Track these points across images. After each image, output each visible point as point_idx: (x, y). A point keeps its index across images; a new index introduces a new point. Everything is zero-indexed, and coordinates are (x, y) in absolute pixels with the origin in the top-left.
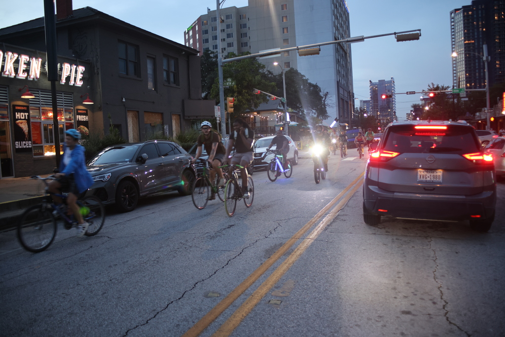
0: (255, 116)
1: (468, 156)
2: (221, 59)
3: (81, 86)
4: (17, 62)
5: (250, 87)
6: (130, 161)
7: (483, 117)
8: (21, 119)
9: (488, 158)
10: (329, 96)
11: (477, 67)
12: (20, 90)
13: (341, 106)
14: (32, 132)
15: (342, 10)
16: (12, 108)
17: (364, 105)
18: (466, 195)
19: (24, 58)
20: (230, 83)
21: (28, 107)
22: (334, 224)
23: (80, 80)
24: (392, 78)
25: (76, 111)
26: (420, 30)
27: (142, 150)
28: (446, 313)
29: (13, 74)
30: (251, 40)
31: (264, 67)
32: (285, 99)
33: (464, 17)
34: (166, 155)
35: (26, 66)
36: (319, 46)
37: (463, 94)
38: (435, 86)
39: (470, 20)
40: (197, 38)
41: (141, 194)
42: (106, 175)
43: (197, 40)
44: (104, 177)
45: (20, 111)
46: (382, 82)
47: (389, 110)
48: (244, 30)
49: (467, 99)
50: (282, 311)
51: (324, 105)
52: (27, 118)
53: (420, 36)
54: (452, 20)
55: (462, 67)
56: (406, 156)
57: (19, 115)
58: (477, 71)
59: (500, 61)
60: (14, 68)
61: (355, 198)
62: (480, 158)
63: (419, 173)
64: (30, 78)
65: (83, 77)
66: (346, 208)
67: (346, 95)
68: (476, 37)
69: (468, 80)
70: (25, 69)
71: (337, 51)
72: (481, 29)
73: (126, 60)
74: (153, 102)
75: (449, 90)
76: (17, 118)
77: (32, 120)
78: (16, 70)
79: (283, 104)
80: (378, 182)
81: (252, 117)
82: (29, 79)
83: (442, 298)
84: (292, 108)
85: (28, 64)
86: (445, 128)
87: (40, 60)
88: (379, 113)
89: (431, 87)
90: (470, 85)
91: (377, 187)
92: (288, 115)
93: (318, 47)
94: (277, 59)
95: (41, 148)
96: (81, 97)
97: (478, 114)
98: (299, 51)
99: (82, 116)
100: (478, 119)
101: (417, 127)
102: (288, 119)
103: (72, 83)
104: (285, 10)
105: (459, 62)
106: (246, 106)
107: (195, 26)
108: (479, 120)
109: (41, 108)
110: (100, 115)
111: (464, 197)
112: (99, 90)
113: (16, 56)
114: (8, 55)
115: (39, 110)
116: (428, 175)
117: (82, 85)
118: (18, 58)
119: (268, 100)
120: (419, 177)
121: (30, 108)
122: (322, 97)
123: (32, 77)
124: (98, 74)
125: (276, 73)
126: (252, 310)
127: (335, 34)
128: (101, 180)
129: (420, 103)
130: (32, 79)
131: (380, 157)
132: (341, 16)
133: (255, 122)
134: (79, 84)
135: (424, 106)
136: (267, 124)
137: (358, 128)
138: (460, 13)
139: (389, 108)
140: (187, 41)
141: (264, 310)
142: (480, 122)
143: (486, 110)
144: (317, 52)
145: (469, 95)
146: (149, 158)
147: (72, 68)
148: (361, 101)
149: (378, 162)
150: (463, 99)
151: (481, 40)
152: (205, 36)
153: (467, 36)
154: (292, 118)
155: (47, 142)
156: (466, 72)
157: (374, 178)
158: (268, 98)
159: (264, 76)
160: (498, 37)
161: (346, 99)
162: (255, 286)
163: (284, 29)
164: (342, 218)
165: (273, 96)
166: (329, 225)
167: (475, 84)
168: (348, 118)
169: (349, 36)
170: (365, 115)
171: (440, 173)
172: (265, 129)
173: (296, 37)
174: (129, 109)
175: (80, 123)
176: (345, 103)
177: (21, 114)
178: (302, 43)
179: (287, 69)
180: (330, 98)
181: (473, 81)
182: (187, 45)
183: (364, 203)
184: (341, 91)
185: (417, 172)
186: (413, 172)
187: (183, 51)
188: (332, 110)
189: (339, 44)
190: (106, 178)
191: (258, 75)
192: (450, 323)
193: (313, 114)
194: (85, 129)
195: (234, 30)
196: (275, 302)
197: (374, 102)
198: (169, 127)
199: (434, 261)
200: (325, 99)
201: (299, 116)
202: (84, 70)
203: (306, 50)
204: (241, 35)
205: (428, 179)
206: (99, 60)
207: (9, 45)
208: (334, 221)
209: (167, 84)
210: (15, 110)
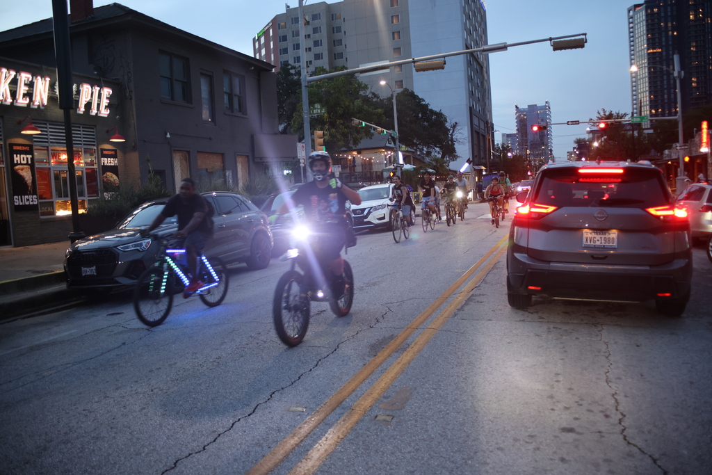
0: (354, 158)
1: (652, 211)
2: (306, 77)
3: (106, 116)
4: (14, 82)
5: (348, 115)
7: (674, 157)
8: (21, 164)
9: (681, 213)
10: (458, 128)
11: (665, 87)
12: (19, 123)
13: (475, 142)
14: (37, 183)
15: (476, 7)
16: (8, 147)
17: (508, 140)
18: (650, 266)
19: (25, 77)
20: (319, 111)
21: (31, 147)
22: (467, 308)
23: (106, 107)
24: (546, 102)
25: (100, 152)
26: (585, 34)
28: (623, 430)
29: (9, 100)
30: (348, 50)
31: (366, 87)
32: (396, 133)
33: (647, 15)
34: (228, 213)
35: (27, 89)
36: (444, 57)
37: (646, 124)
38: (607, 113)
39: (656, 20)
40: (272, 47)
42: (144, 243)
43: (272, 51)
44: (141, 245)
45: (21, 152)
46: (532, 108)
47: (543, 147)
48: (338, 36)
49: (651, 131)
50: (394, 430)
51: (452, 140)
52: (30, 162)
53: (586, 42)
54: (631, 20)
55: (644, 86)
56: (566, 211)
57: (18, 158)
58: (666, 91)
59: (697, 78)
60: (11, 91)
61: (495, 271)
62: (670, 213)
63: (585, 235)
64: (33, 104)
65: (109, 104)
66: (483, 285)
67: (482, 126)
68: (664, 44)
69: (653, 104)
70: (26, 92)
71: (469, 64)
72: (670, 33)
73: (171, 80)
74: (210, 139)
75: (627, 118)
76: (15, 162)
77: (37, 165)
78: (14, 94)
79: (393, 139)
80: (528, 248)
81: (350, 158)
82: (32, 106)
83: (617, 410)
84: (406, 145)
85: (31, 85)
86: (621, 171)
87: (48, 79)
88: (528, 152)
89: (602, 114)
90: (656, 111)
91: (526, 255)
92: (400, 155)
93: (443, 59)
94: (384, 77)
95: (52, 204)
96: (108, 131)
97: (667, 152)
98: (416, 64)
99: (109, 159)
100: (667, 159)
101: (581, 171)
102: (401, 161)
103: (94, 112)
104: (395, 7)
105: (640, 79)
106: (341, 143)
107: (268, 30)
108: (668, 161)
109: (50, 148)
110: (134, 157)
111: (648, 268)
112: (133, 121)
113: (13, 73)
115: (48, 150)
116: (598, 237)
117: (109, 115)
118: (15, 76)
119: (373, 134)
120: (585, 240)
121: (34, 147)
122: (449, 130)
123: (37, 103)
124: (131, 99)
125: (384, 95)
126: (352, 429)
127: (467, 40)
128: (137, 250)
129: (587, 137)
130: (36, 107)
131: (531, 212)
132: (474, 15)
133: (354, 166)
134: (105, 113)
135: (591, 141)
136: (371, 168)
138: (641, 10)
139: (543, 144)
140: (257, 51)
141: (368, 429)
142: (670, 163)
143: (678, 146)
144: (441, 67)
145: (654, 125)
147: (94, 90)
148: (503, 135)
149: (527, 220)
150: (646, 131)
151: (671, 48)
152: (283, 45)
153: (651, 43)
154: (406, 159)
155: (60, 196)
156: (650, 93)
157: (522, 243)
158: (372, 131)
159: (366, 100)
160: (694, 44)
161: (482, 132)
162: (356, 395)
163: (395, 34)
164: (478, 299)
165: (380, 129)
166: (459, 310)
167: (663, 111)
168: (486, 158)
169: (486, 43)
170: (509, 154)
171: (614, 234)
172: (369, 175)
173: (412, 45)
174: (174, 150)
175: (106, 169)
176: (481, 137)
177: (22, 156)
178: (420, 54)
179: (400, 90)
180: (460, 131)
181: (660, 106)
182: (258, 58)
183: (508, 278)
184: (476, 121)
185: (582, 234)
186: (578, 233)
187: (251, 65)
188: (463, 148)
189: (472, 54)
190: (144, 246)
191: (358, 98)
192: (629, 443)
193: (437, 153)
194: (113, 177)
195: (323, 36)
196: (384, 417)
197: (522, 137)
198: (233, 173)
199: (607, 357)
200: (453, 132)
201: (417, 157)
202: (111, 93)
203: (425, 63)
204: (334, 43)
205: (598, 243)
206: (132, 78)
207: (3, 58)
208: (466, 304)
209: (229, 112)
210: (12, 151)
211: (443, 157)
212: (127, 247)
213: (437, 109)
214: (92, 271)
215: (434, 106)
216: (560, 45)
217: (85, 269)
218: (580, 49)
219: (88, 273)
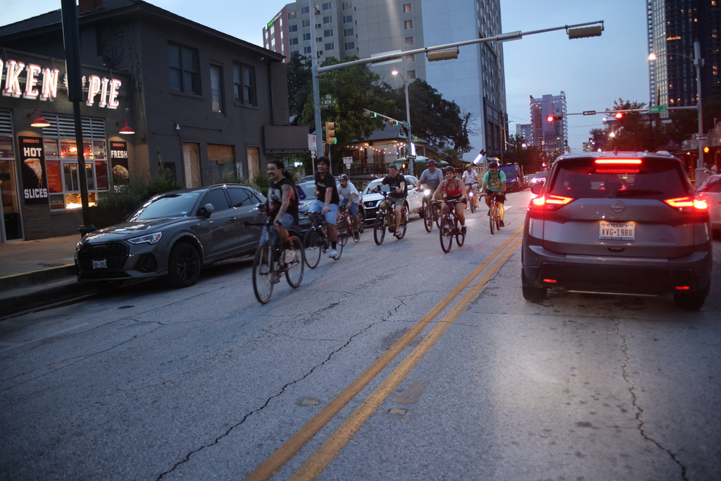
0: (366, 149)
1: (671, 202)
2: (317, 67)
3: (116, 108)
4: (24, 74)
5: (359, 106)
6: (188, 215)
7: (693, 147)
8: (31, 157)
9: (700, 205)
10: (471, 118)
11: (685, 75)
12: (29, 116)
13: (489, 133)
14: (47, 176)
16: (18, 141)
17: (522, 131)
18: (668, 258)
19: (34, 69)
20: (330, 102)
21: (41, 139)
22: (480, 301)
23: (115, 99)
24: (562, 92)
25: (109, 145)
26: (602, 22)
27: (205, 199)
28: (641, 425)
29: (19, 93)
30: (359, 39)
31: (377, 77)
32: (408, 124)
33: (666, 2)
34: (239, 205)
35: (36, 81)
36: (457, 46)
37: (664, 114)
38: (624, 103)
39: (676, 7)
40: (282, 37)
41: (204, 262)
42: (155, 236)
43: (282, 41)
44: (152, 238)
46: (547, 98)
47: (558, 138)
48: (348, 26)
49: (670, 121)
50: (408, 423)
51: (465, 131)
52: (39, 155)
53: (603, 30)
54: (649, 7)
55: (663, 75)
56: (582, 203)
57: (28, 152)
58: (685, 80)
59: (718, 66)
60: (20, 83)
61: (509, 264)
62: (689, 204)
63: (602, 227)
64: (43, 97)
65: (118, 96)
66: (497, 278)
67: (496, 117)
68: (683, 31)
69: (672, 94)
70: (35, 85)
71: (483, 53)
72: (690, 20)
73: (180, 71)
74: (220, 131)
75: (644, 108)
76: (25, 155)
77: (47, 158)
78: (23, 87)
79: (406, 130)
80: (543, 240)
81: (361, 149)
82: (41, 99)
83: (634, 404)
84: (419, 137)
85: (40, 77)
86: (639, 162)
87: (57, 71)
88: (543, 143)
89: (619, 104)
90: (675, 100)
91: (541, 248)
92: (413, 146)
93: (456, 48)
94: (396, 66)
95: (62, 197)
96: (117, 124)
97: (685, 142)
98: (429, 53)
99: (119, 151)
100: (686, 149)
101: (598, 162)
102: (414, 153)
103: (103, 104)
105: (658, 68)
106: (352, 134)
107: (278, 19)
108: (687, 151)
109: (60, 141)
110: (144, 149)
111: (666, 261)
112: (143, 113)
113: (22, 66)
114: (11, 65)
115: (57, 143)
116: (615, 229)
117: (118, 107)
118: (25, 68)
119: (385, 126)
120: (601, 232)
121: (44, 140)
122: (462, 121)
123: (46, 96)
124: (140, 91)
125: (396, 86)
126: (365, 422)
127: (480, 29)
128: (148, 243)
129: (603, 127)
130: (45, 100)
131: (546, 204)
132: (488, 3)
133: (366, 158)
134: (114, 105)
135: (608, 131)
136: (383, 160)
137: (514, 165)
139: (558, 135)
140: (267, 41)
141: (381, 423)
142: (689, 153)
143: (698, 136)
144: (454, 56)
145: (672, 115)
146: (216, 210)
147: (103, 82)
148: (518, 126)
149: (542, 212)
150: (664, 122)
151: (691, 35)
152: (293, 35)
153: (670, 31)
154: (419, 151)
155: (70, 189)
156: (669, 82)
157: (537, 235)
158: (384, 122)
159: (378, 91)
160: (715, 31)
161: (495, 122)
162: (369, 389)
163: (407, 23)
164: (492, 292)
165: (392, 120)
166: (473, 303)
167: (682, 100)
168: (499, 149)
169: (500, 32)
170: (524, 145)
171: (631, 226)
172: (380, 167)
173: (424, 34)
174: (184, 142)
175: (116, 161)
176: (495, 128)
177: (32, 149)
178: (432, 43)
179: (412, 81)
180: (473, 122)
181: (679, 95)
182: (268, 48)
183: (523, 270)
184: (489, 112)
185: (599, 226)
186: (593, 226)
187: (261, 55)
188: (477, 139)
189: (485, 43)
190: (155, 239)
191: (370, 89)
192: (646, 438)
193: (450, 144)
194: (122, 170)
195: (334, 25)
196: (397, 411)
197: (537, 128)
198: (243, 166)
199: (624, 351)
200: (466, 123)
201: (430, 148)
202: (120, 85)
203: (437, 52)
204: (346, 32)
205: (615, 235)
206: (141, 70)
207: (11, 50)
208: (480, 297)
209: (238, 104)
210: (22, 144)
211: (456, 148)
212: (138, 240)
213: (450, 100)
214: (102, 264)
215: (447, 96)
216: (576, 33)
217: (96, 262)
218: (597, 37)
219: (99, 266)
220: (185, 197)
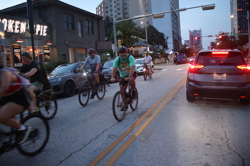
0: (132, 49)
1: (239, 67)
2: (115, 21)
3: (45, 36)
4: (14, 24)
5: (129, 34)
6: (71, 72)
7: (247, 48)
8: (17, 53)
10: (169, 38)
11: (244, 23)
12: (16, 38)
13: (175, 43)
16: (12, 47)
17: (186, 43)
18: (238, 87)
19: (17, 23)
20: (119, 33)
21: (20, 46)
22: (172, 102)
23: (45, 32)
24: (200, 29)
25: (43, 48)
26: (214, 4)
27: (76, 67)
28: (228, 145)
29: (12, 31)
30: (129, 11)
31: (136, 24)
32: (147, 41)
34: (88, 69)
35: (18, 27)
36: (164, 13)
37: (236, 36)
38: (222, 33)
40: (103, 11)
41: (76, 88)
42: (59, 79)
44: (58, 80)
45: (16, 49)
46: (195, 31)
47: (199, 45)
48: (126, 6)
49: (238, 39)
50: (147, 144)
51: (167, 43)
52: (20, 52)
53: (215, 7)
55: (236, 23)
56: (207, 67)
57: (16, 51)
58: (244, 24)
60: (13, 27)
61: (182, 89)
62: (245, 68)
63: (214, 76)
66: (178, 93)
67: (177, 38)
68: (243, 7)
69: (239, 29)
70: (18, 28)
71: (172, 16)
72: (246, 3)
73: (68, 23)
74: (81, 43)
75: (229, 34)
76: (15, 52)
78: (14, 29)
79: (146, 43)
80: (194, 80)
81: (130, 49)
82: (20, 33)
83: (226, 137)
84: (150, 45)
85: (20, 25)
86: (227, 53)
87: (25, 23)
88: (194, 47)
89: (220, 33)
90: (240, 31)
91: (193, 83)
92: (148, 48)
93: (163, 14)
94: (142, 20)
96: (46, 41)
97: (244, 46)
98: (154, 16)
99: (47, 50)
100: (244, 49)
101: (213, 53)
102: (148, 50)
103: (41, 34)
105: (234, 20)
106: (127, 44)
107: (101, 5)
108: (245, 49)
109: (26, 47)
110: (55, 50)
111: (237, 87)
112: (55, 37)
113: (13, 21)
114: (10, 21)
116: (219, 76)
117: (46, 35)
118: (14, 22)
119: (138, 41)
120: (214, 77)
121: (21, 47)
122: (165, 39)
123: (22, 32)
124: (54, 30)
125: (142, 27)
126: (132, 143)
127: (172, 7)
128: (57, 82)
129: (215, 41)
130: (21, 33)
131: (195, 68)
133: (132, 52)
134: (45, 34)
135: (216, 43)
136: (138, 53)
137: (183, 54)
139: (199, 44)
140: (97, 12)
141: (137, 144)
142: (245, 50)
143: (248, 44)
144: (162, 17)
145: (239, 37)
147: (41, 27)
148: (185, 41)
149: (193, 70)
150: (236, 39)
151: (246, 9)
152: (106, 10)
153: (239, 7)
154: (150, 50)
156: (238, 25)
157: (192, 79)
158: (138, 40)
159: (136, 29)
161: (177, 40)
162: (133, 132)
163: (146, 5)
164: (176, 98)
165: (141, 39)
166: (169, 102)
167: (243, 31)
168: (178, 49)
169: (179, 8)
170: (187, 48)
171: (225, 75)
172: (137, 55)
173: (152, 9)
174: (69, 47)
175: (46, 54)
176: (177, 42)
178: (155, 12)
179: (148, 25)
180: (169, 40)
181: (241, 30)
182: (98, 14)
183: (187, 91)
184: (175, 36)
185: (213, 75)
186: (211, 75)
187: (95, 17)
188: (170, 46)
189: (173, 12)
191: (133, 28)
192: (230, 149)
193: (161, 47)
194: (48, 57)
195: (121, 6)
196: (143, 139)
197: (191, 41)
199: (222, 119)
200: (167, 40)
201: (154, 49)
202: (47, 28)
203: (157, 15)
204: (125, 9)
205: (219, 79)
206: (54, 22)
207: (10, 16)
208: (172, 100)
209: (88, 34)
210: (14, 48)
211: (163, 49)
212: (53, 81)
213: (161, 32)
214: (41, 89)
215: (160, 31)
216: (205, 8)
220: (69, 66)
